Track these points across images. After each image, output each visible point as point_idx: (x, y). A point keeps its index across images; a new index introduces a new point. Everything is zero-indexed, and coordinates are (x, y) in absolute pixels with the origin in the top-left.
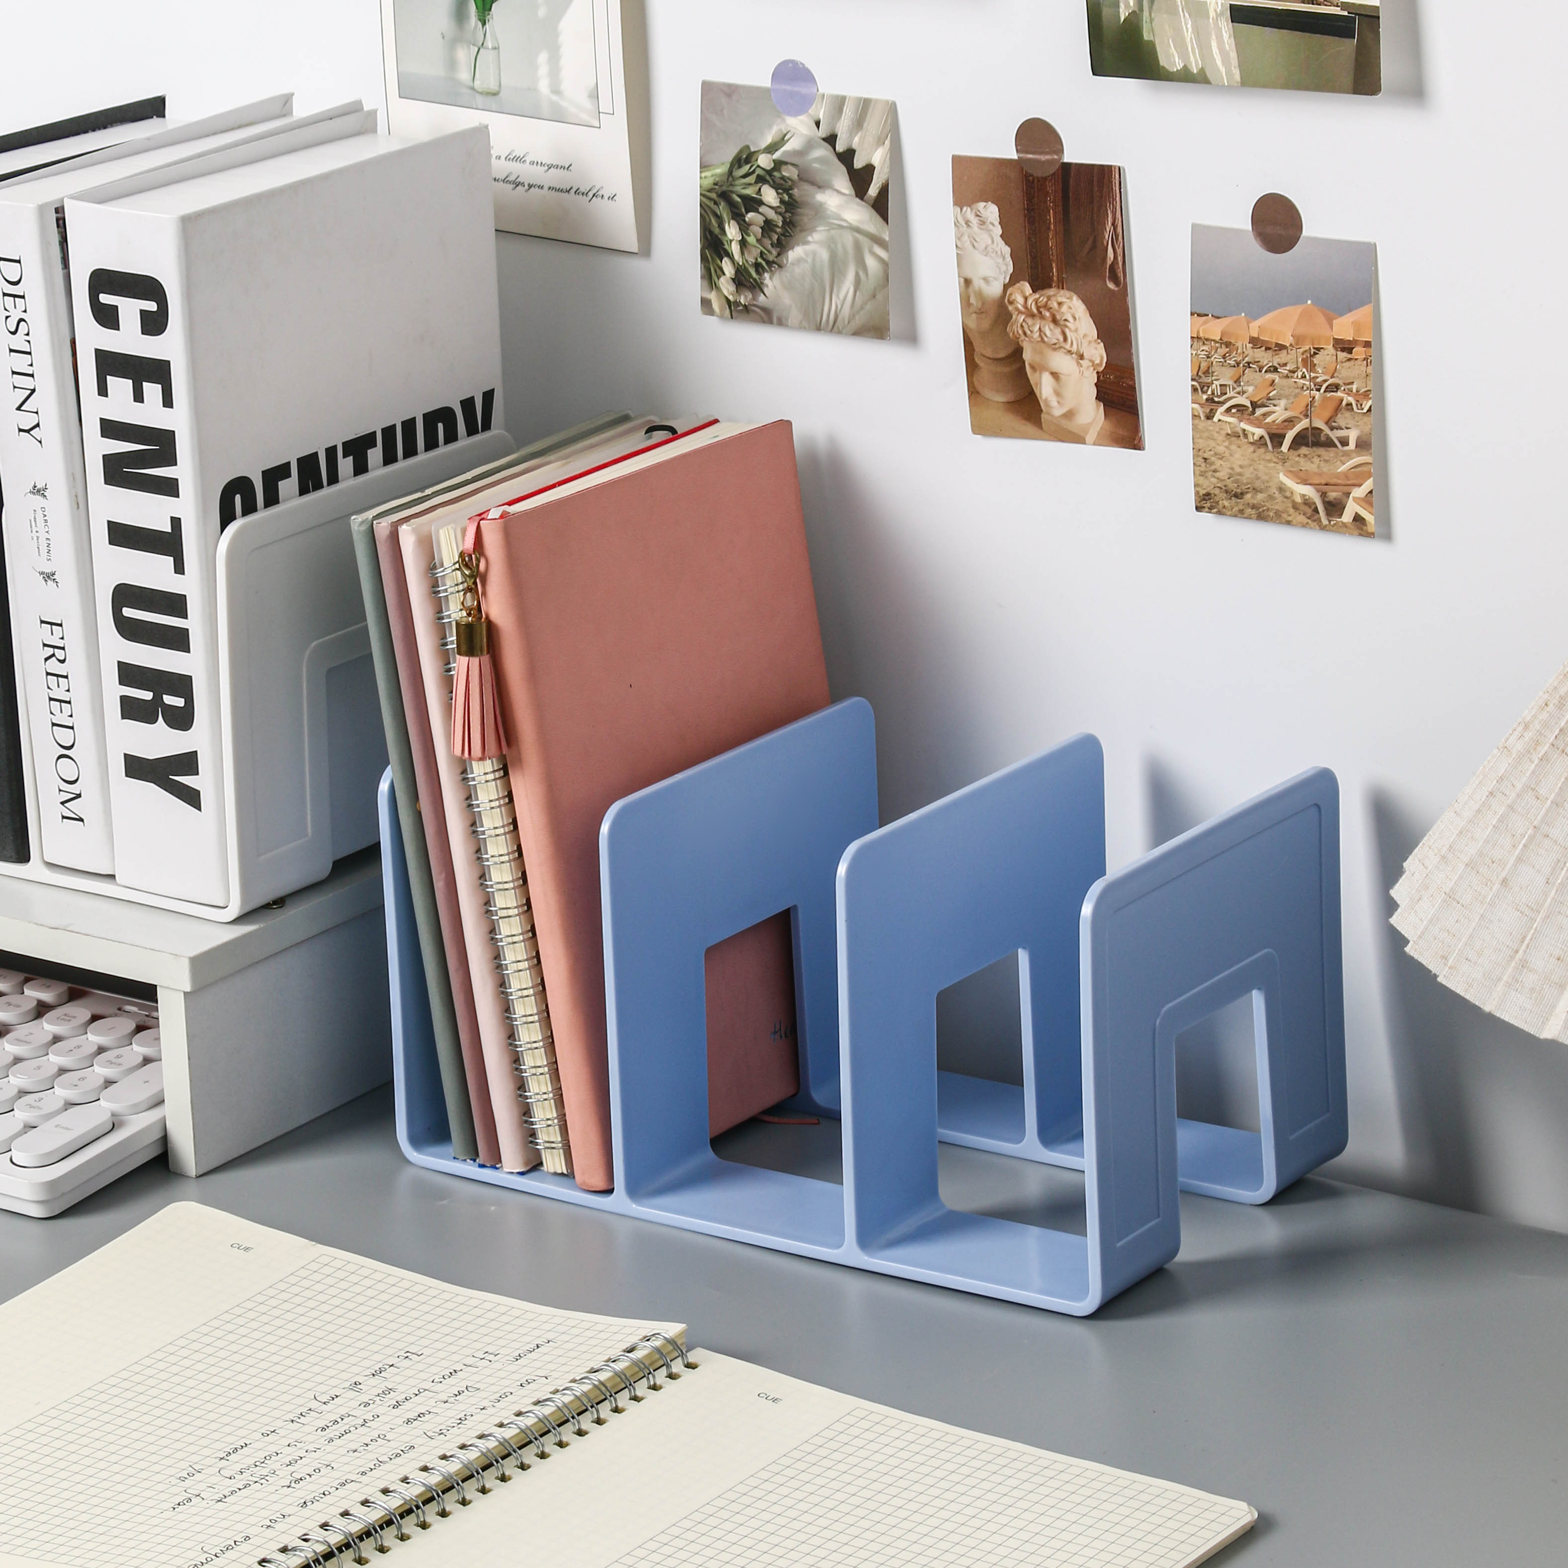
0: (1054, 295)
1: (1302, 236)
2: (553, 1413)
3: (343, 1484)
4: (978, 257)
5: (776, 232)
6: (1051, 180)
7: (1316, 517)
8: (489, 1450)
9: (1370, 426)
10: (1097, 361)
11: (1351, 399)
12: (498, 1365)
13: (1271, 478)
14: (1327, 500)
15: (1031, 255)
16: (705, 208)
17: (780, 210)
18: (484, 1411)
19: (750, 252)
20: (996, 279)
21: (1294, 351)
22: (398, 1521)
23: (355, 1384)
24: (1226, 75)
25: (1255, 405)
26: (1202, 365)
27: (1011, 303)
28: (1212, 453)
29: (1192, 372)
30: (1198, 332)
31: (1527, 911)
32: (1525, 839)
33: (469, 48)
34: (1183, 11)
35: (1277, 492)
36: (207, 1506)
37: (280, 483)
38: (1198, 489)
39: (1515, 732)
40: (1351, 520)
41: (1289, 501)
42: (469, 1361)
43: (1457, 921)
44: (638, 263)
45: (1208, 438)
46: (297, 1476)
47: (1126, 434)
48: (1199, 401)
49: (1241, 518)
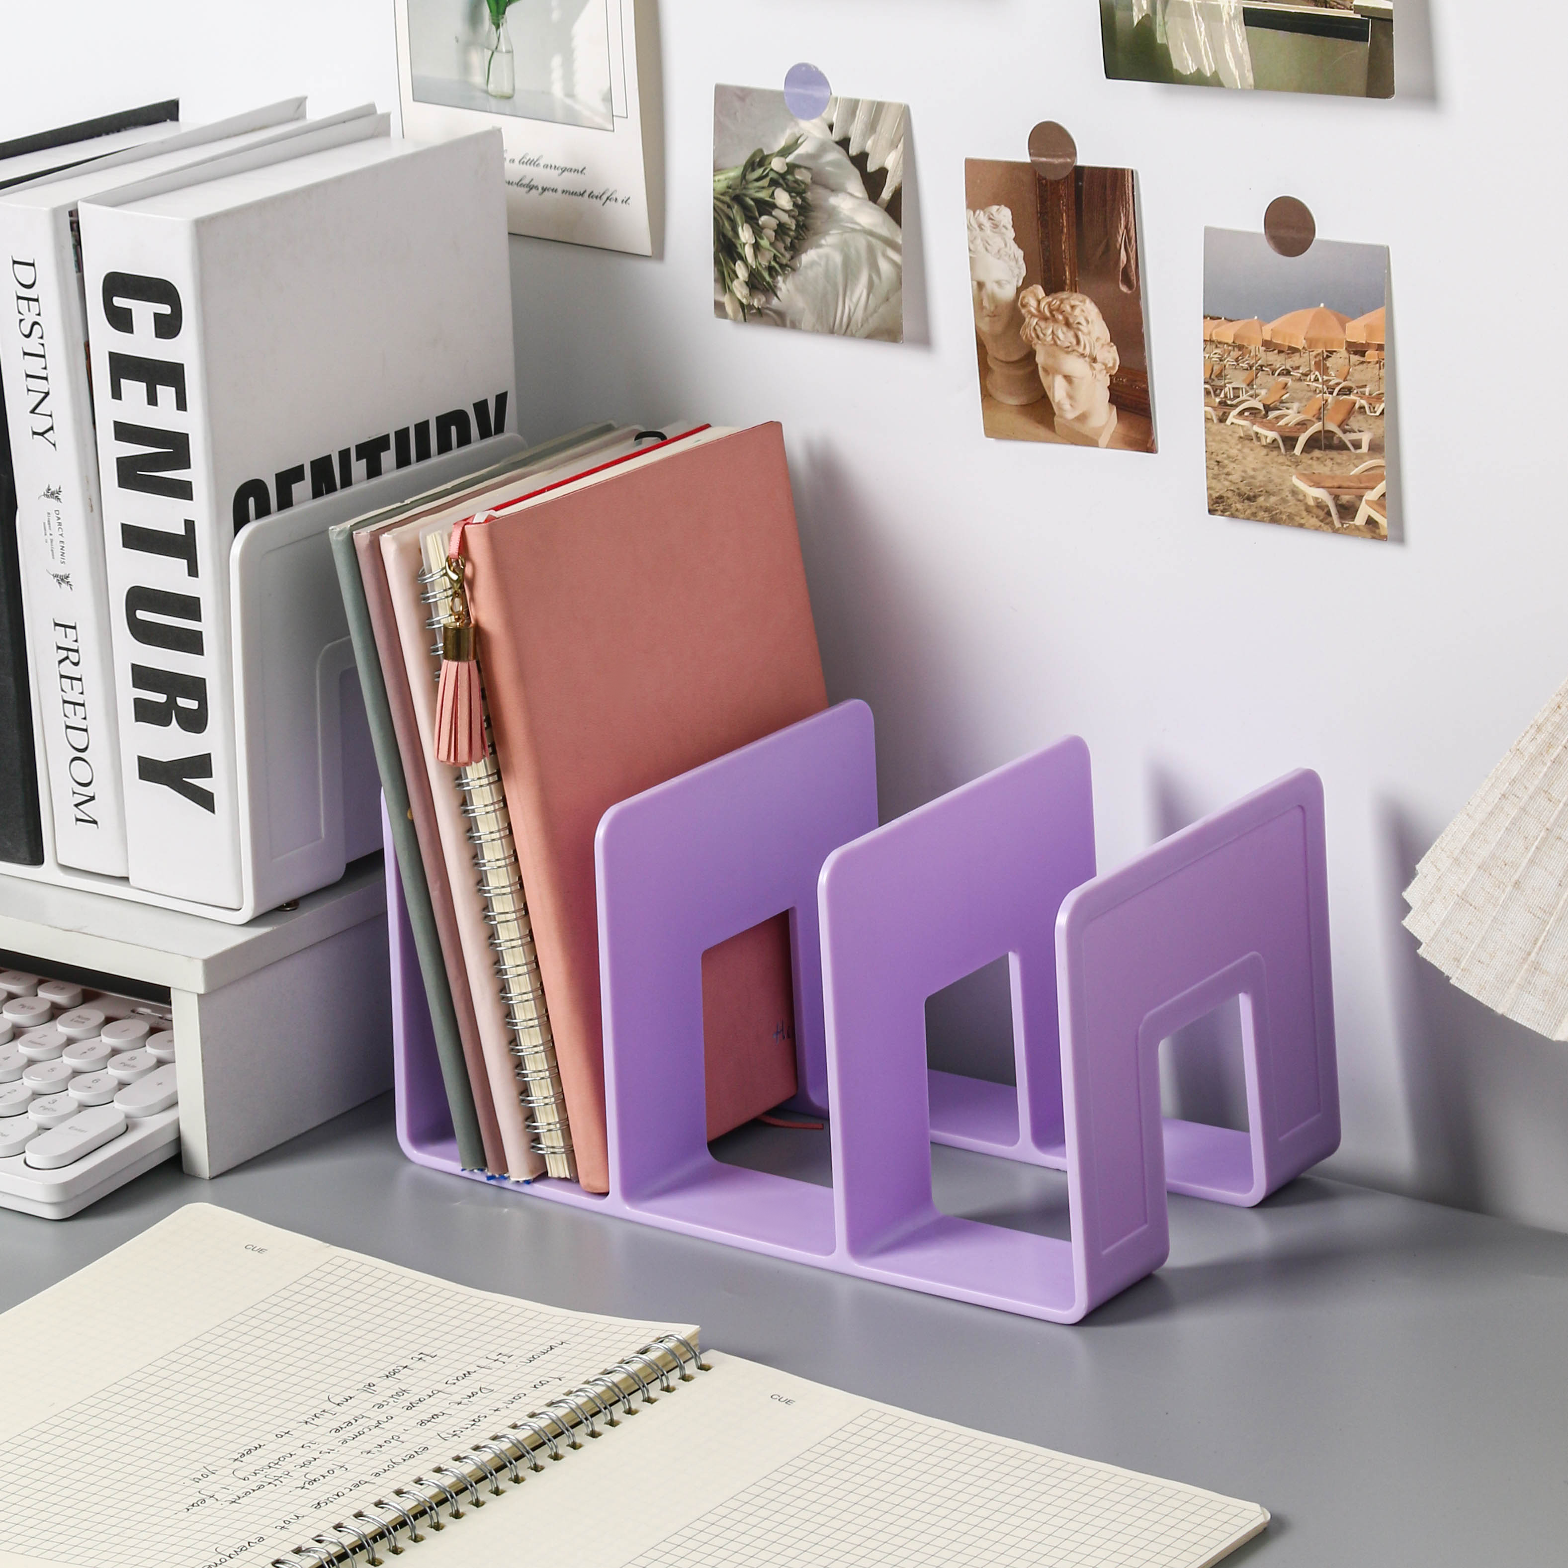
0: (1067, 299)
1: (1315, 239)
2: (567, 1414)
4: (991, 260)
6: (1065, 182)
7: (1328, 521)
8: (502, 1452)
9: (1382, 429)
10: (1110, 365)
11: (1364, 403)
13: (1284, 481)
19: (763, 255)
20: (1009, 282)
22: (411, 1522)
23: (369, 1385)
24: (1239, 77)
25: (1268, 408)
26: (1214, 368)
27: (1024, 306)
30: (1211, 335)
32: (1538, 841)
33: (483, 51)
34: (1196, 14)
36: (221, 1507)
37: (293, 486)
38: (1211, 492)
39: (1528, 735)
40: (1364, 524)
41: (1302, 503)
42: (483, 1362)
43: (1469, 924)
44: (652, 267)
45: (1222, 441)
46: (311, 1477)
47: (1139, 437)
48: (1212, 404)
49: (1254, 520)
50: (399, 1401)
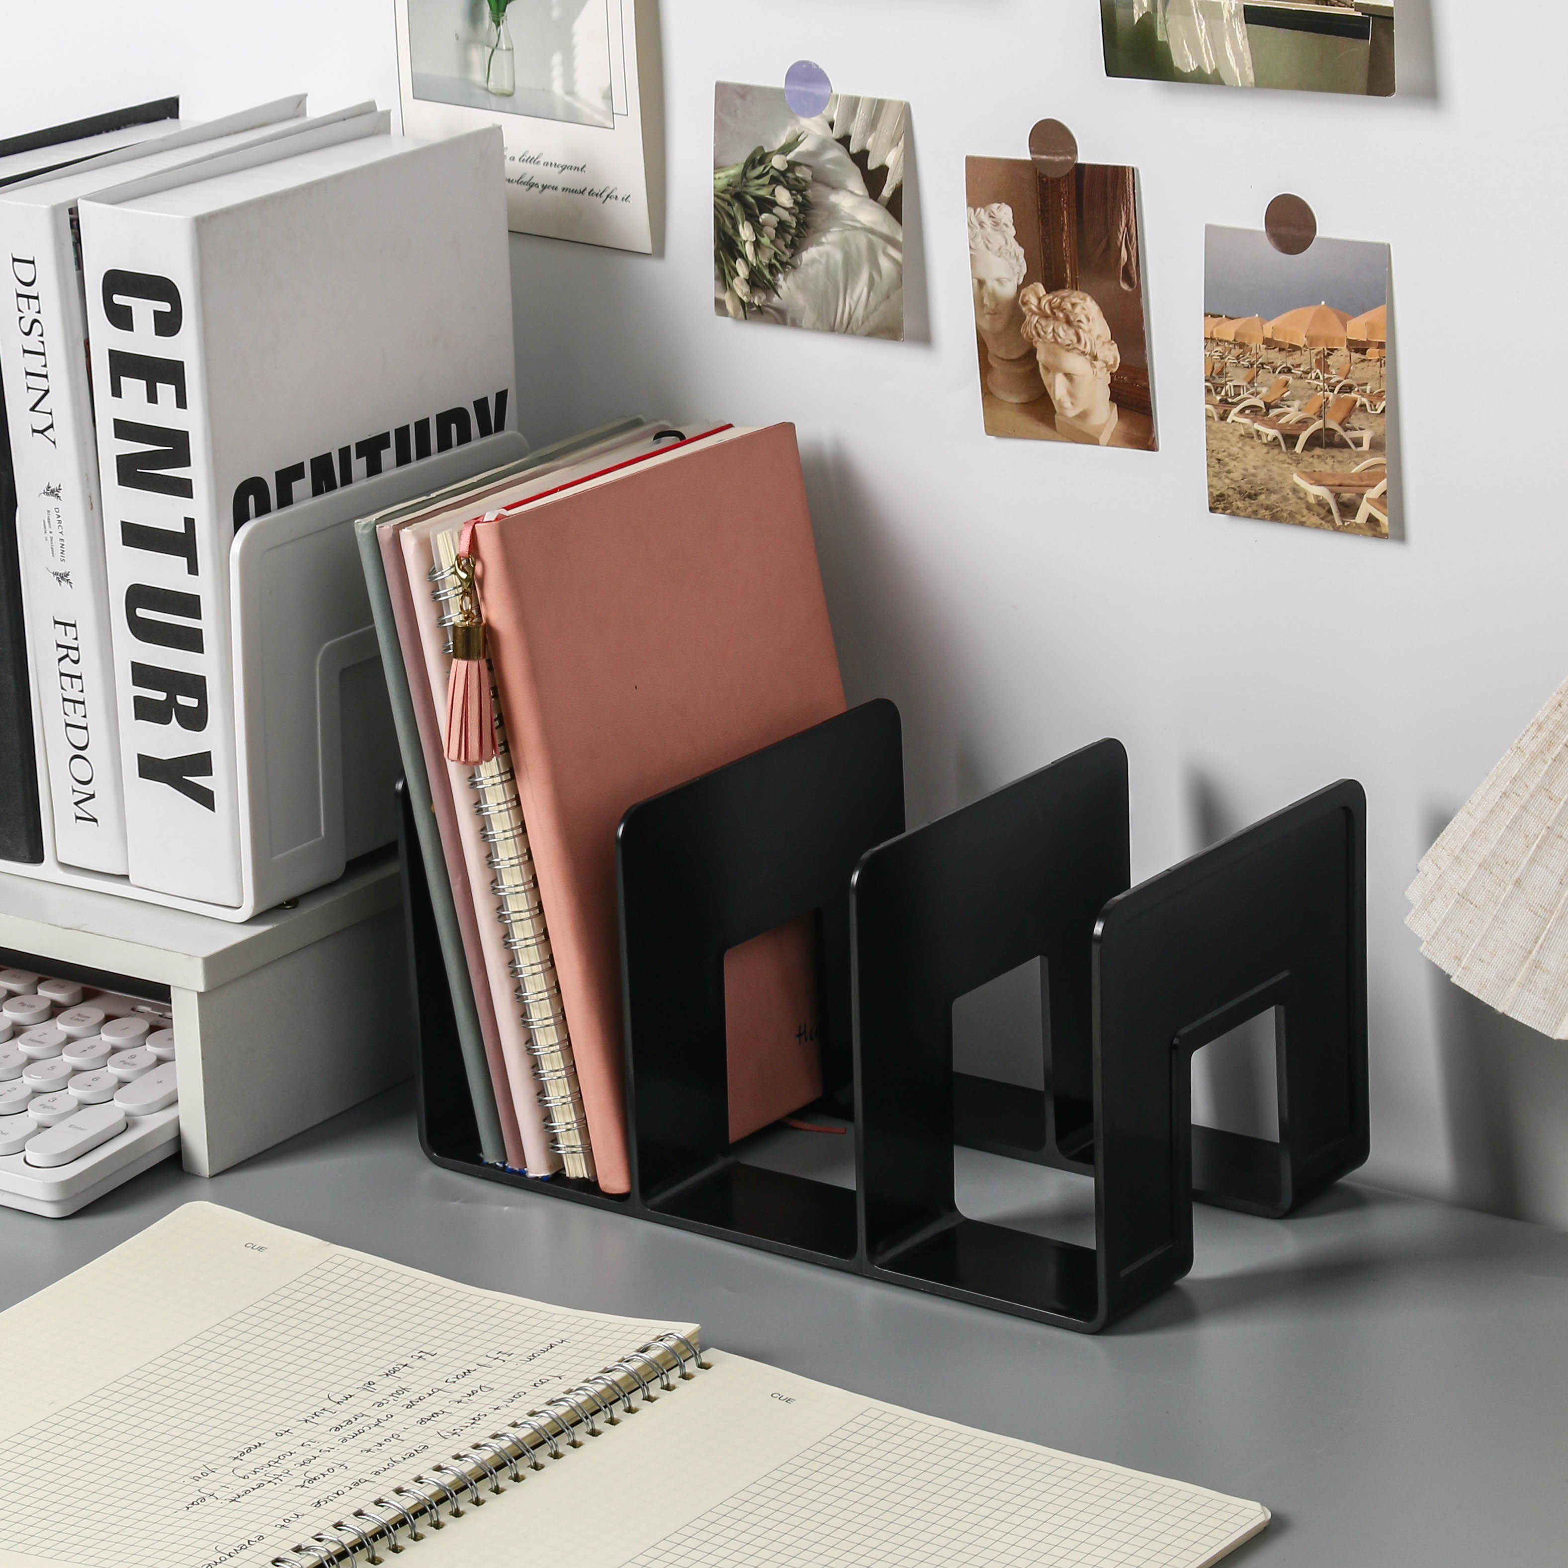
0: (1069, 296)
1: (1316, 237)
2: (567, 1413)
3: (356, 1484)
5: (790, 233)
6: (1065, 180)
7: (1329, 518)
8: (502, 1450)
9: (1383, 427)
10: (1111, 362)
11: (1365, 400)
12: (512, 1365)
13: (1285, 479)
14: (1340, 500)
15: (1044, 257)
16: (719, 208)
17: (794, 211)
18: (497, 1410)
19: (763, 253)
20: (1010, 280)
21: (1308, 352)
22: (411, 1521)
23: (369, 1383)
24: (1240, 76)
25: (1268, 406)
26: (1215, 366)
27: (1024, 304)
28: (1226, 454)
29: (1205, 373)
30: (1212, 333)
31: (1540, 912)
32: (1538, 840)
33: (483, 49)
35: (1290, 493)
36: (221, 1505)
37: (293, 484)
38: (1212, 490)
39: (1528, 733)
40: (1365, 521)
41: (1303, 502)
42: (483, 1361)
43: (1470, 922)
44: (651, 266)
45: (1222, 439)
46: (311, 1475)
47: (1140, 435)
48: (1213, 402)
49: (1255, 519)
50: (399, 1400)
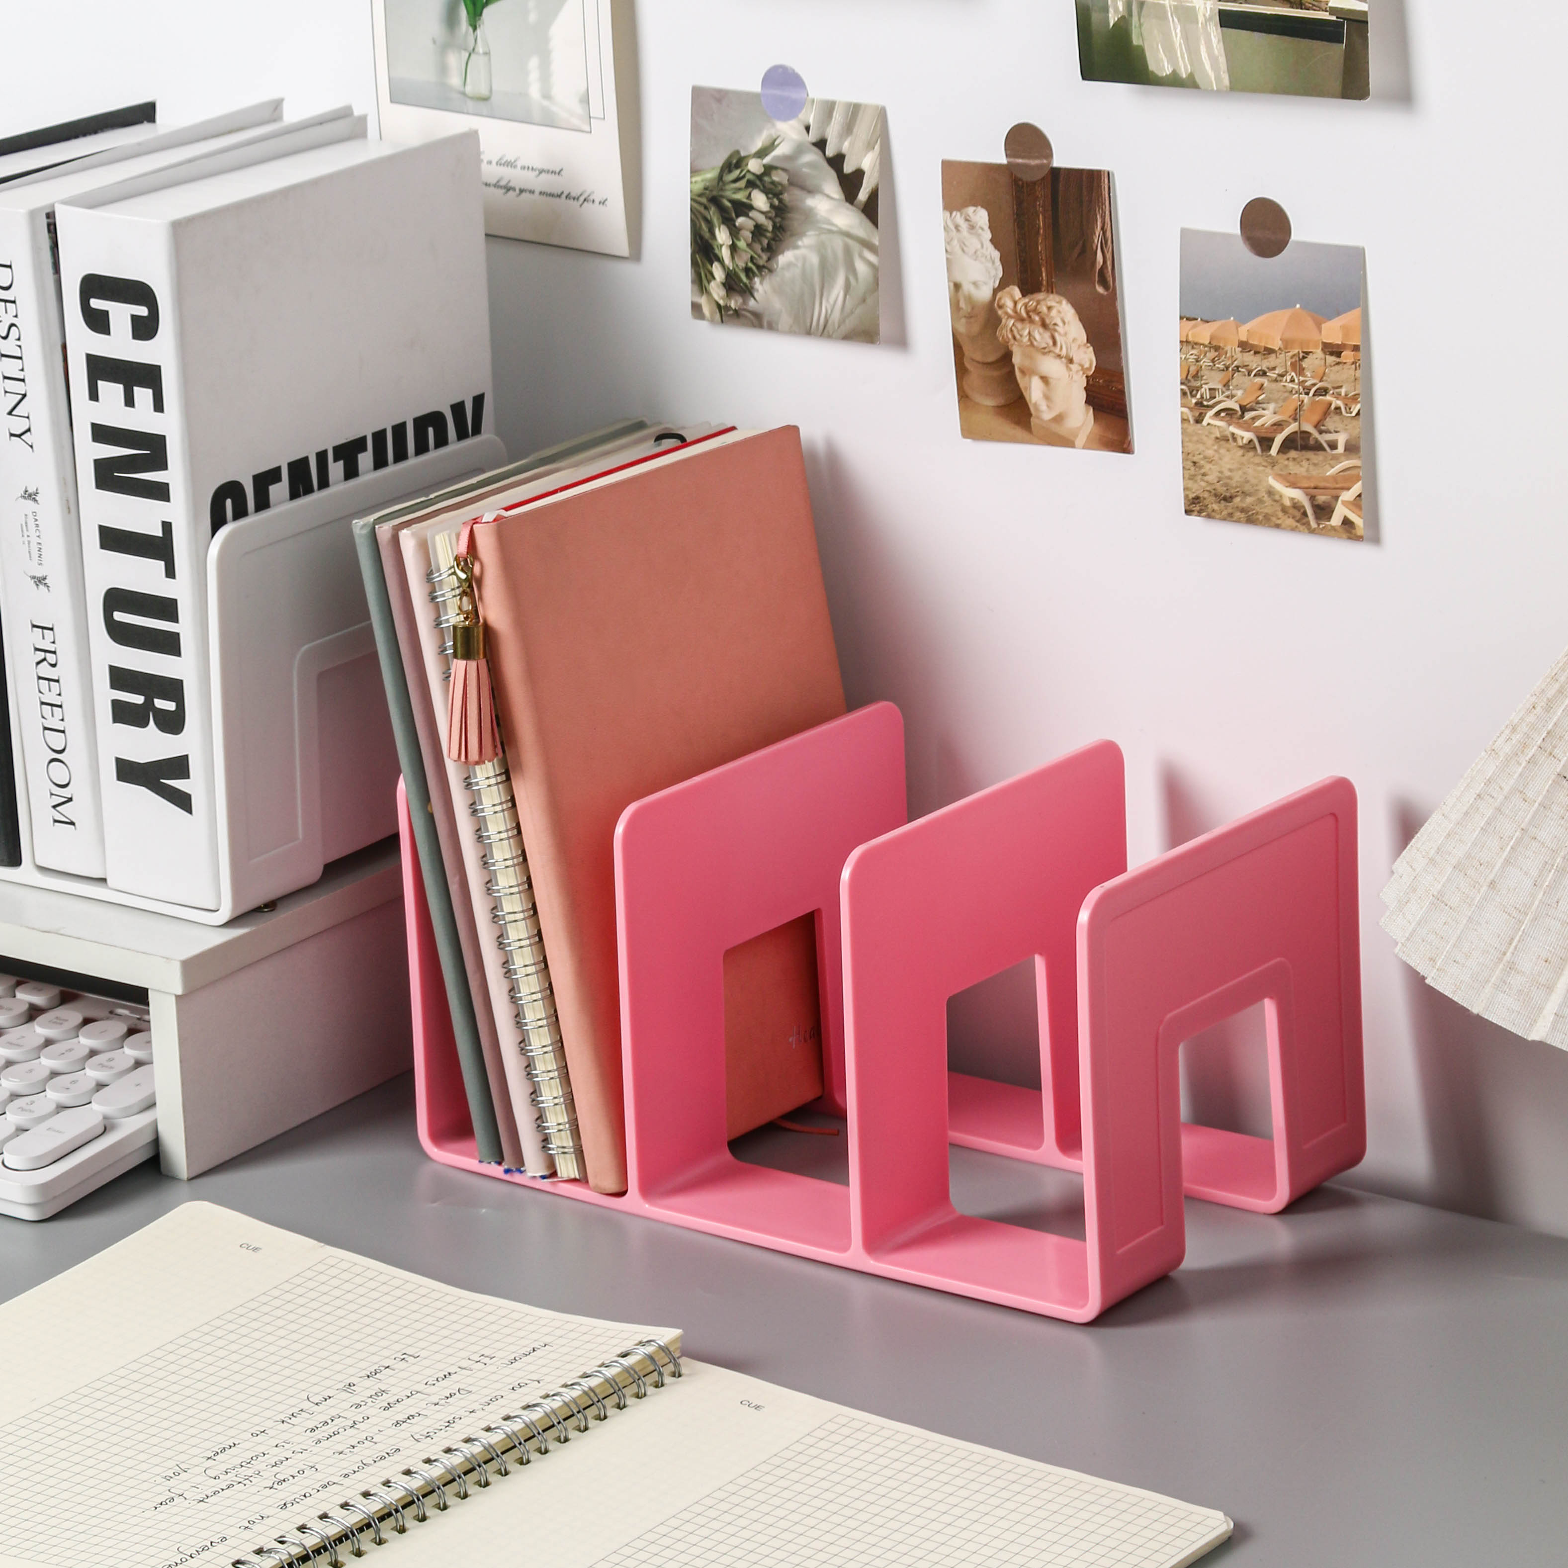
0: (1044, 299)
1: (1291, 240)
3: (324, 1487)
4: (967, 261)
5: (766, 237)
6: (1041, 184)
7: (1304, 521)
8: (473, 1456)
9: (1358, 430)
10: (1087, 365)
11: (1340, 403)
12: (492, 1368)
13: (1260, 481)
14: (1316, 503)
15: (1020, 260)
16: (697, 213)
17: (770, 215)
18: (473, 1414)
19: (740, 256)
20: (985, 283)
21: (1283, 355)
22: (376, 1525)
23: (350, 1385)
24: (1215, 79)
25: (1244, 409)
26: (1191, 369)
27: (1001, 307)
28: (1201, 456)
29: (1181, 376)
30: (1187, 336)
31: (1514, 914)
32: (1513, 841)
33: (460, 53)
34: (1172, 16)
35: (1266, 496)
36: (188, 1506)
37: (271, 488)
38: (1187, 493)
39: (1503, 735)
40: (1340, 524)
41: (1278, 504)
42: (464, 1364)
43: (1445, 923)
44: (628, 269)
45: (1198, 442)
46: (281, 1477)
47: (1115, 438)
48: (1189, 406)
49: (1229, 521)
50: (377, 1401)
